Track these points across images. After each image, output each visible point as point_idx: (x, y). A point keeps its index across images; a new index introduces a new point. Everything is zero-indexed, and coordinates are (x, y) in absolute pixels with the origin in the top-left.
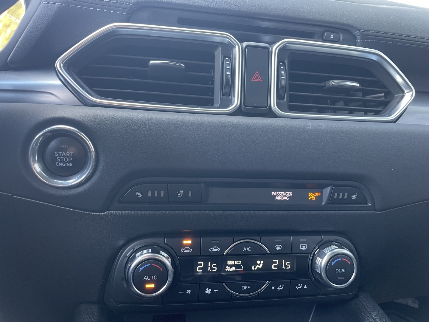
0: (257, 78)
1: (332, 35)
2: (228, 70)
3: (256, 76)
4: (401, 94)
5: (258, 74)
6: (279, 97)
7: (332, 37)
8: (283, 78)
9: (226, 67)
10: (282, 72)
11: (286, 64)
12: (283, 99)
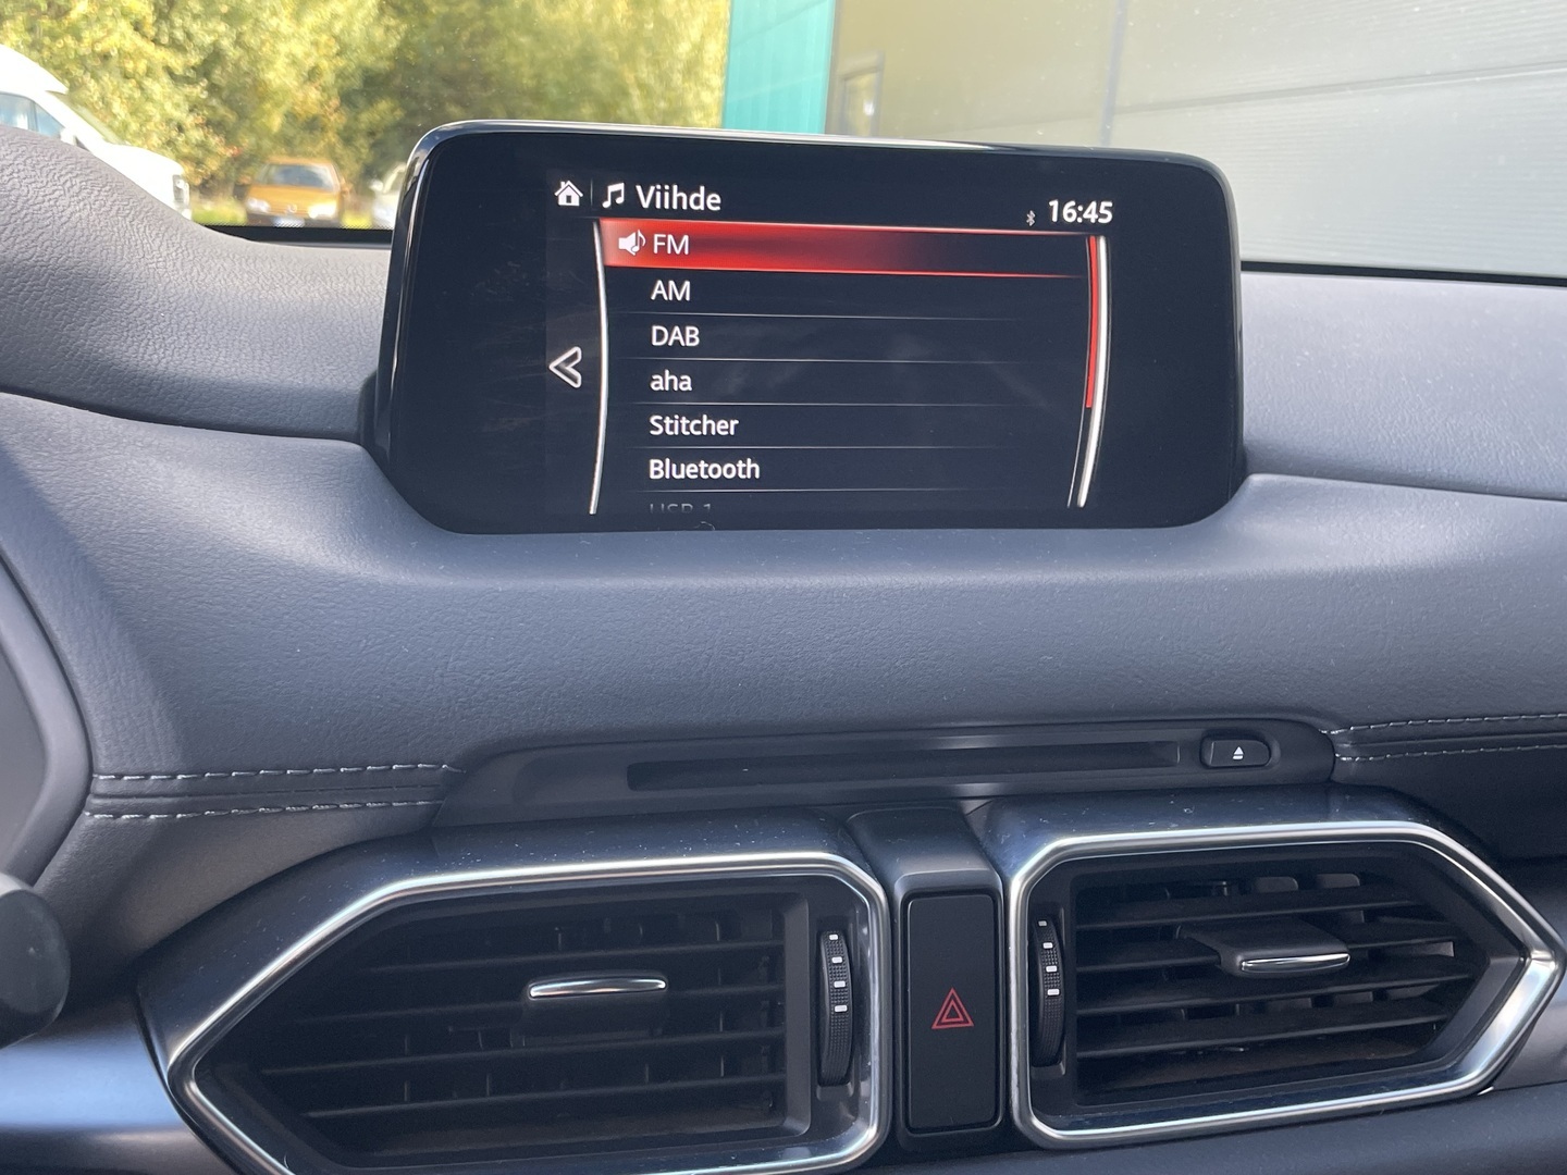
0: (953, 1014)
1: (1239, 751)
2: (838, 996)
3: (949, 1009)
4: (1515, 960)
5: (956, 1001)
6: (1038, 1056)
7: (1241, 757)
8: (1051, 992)
9: (831, 984)
10: (1049, 969)
11: (1060, 924)
12: (1055, 1061)
